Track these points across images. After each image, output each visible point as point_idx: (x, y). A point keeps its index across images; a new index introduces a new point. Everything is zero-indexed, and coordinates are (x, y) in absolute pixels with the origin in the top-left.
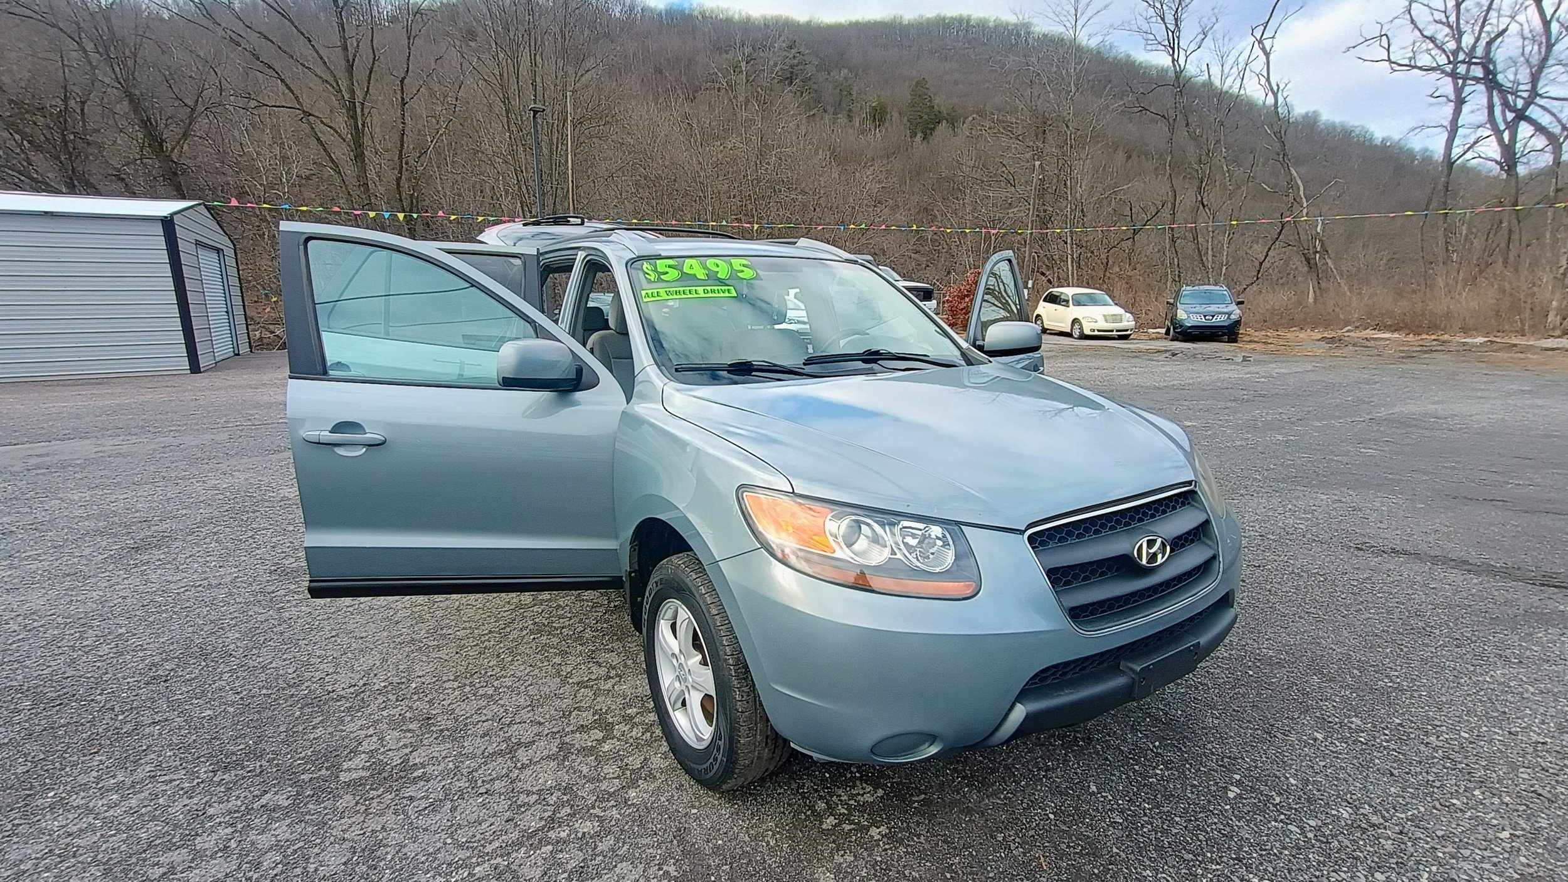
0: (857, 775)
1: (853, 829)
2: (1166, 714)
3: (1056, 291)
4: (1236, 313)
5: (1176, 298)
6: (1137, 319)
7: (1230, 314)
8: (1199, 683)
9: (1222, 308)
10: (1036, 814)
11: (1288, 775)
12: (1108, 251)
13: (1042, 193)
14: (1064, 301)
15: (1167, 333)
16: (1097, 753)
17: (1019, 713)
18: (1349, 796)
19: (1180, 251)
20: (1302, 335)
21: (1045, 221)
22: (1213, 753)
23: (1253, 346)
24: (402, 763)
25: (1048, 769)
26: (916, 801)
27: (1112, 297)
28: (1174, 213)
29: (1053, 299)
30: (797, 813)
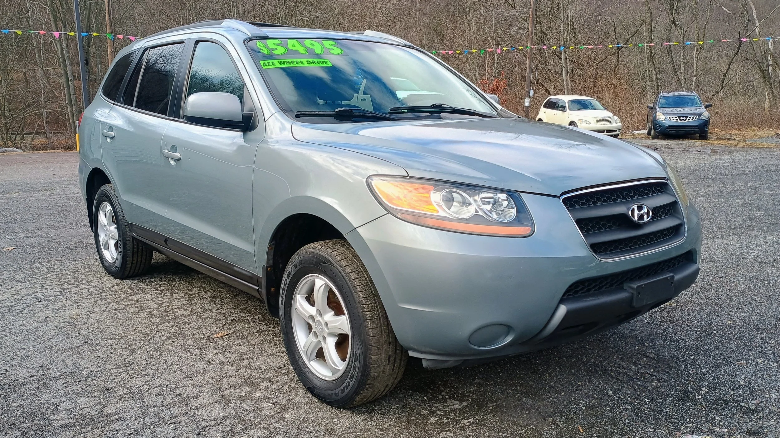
0: (447, 397)
1: (451, 421)
2: (657, 355)
3: (554, 98)
4: (705, 114)
5: (655, 103)
6: (623, 122)
7: (700, 114)
8: (679, 339)
9: (694, 110)
10: (573, 408)
11: (739, 380)
12: (597, 65)
13: (538, 13)
14: (562, 106)
15: (649, 133)
16: (612, 377)
17: (563, 310)
18: (777, 387)
19: (657, 66)
20: (760, 133)
21: (542, 39)
22: (690, 373)
23: (720, 142)
24: (99, 413)
25: (579, 386)
26: (491, 406)
27: (602, 104)
28: (651, 32)
29: (552, 105)
30: (409, 417)
